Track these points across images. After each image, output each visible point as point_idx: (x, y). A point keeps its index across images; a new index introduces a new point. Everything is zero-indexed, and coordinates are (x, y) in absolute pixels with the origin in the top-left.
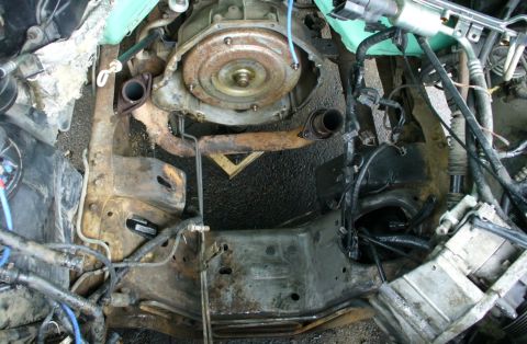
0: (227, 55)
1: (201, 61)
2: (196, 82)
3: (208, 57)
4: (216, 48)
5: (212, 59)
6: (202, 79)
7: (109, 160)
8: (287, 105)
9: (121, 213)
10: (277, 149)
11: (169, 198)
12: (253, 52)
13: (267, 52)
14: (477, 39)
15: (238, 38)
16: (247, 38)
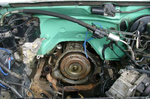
0: (71, 61)
1: (65, 63)
2: (63, 70)
3: (66, 62)
4: (68, 59)
5: (67, 62)
6: (65, 69)
7: (38, 81)
8: (88, 78)
9: (40, 92)
10: (85, 89)
11: (53, 91)
12: (78, 60)
13: (81, 60)
14: (129, 43)
15: (74, 56)
16: (76, 56)
